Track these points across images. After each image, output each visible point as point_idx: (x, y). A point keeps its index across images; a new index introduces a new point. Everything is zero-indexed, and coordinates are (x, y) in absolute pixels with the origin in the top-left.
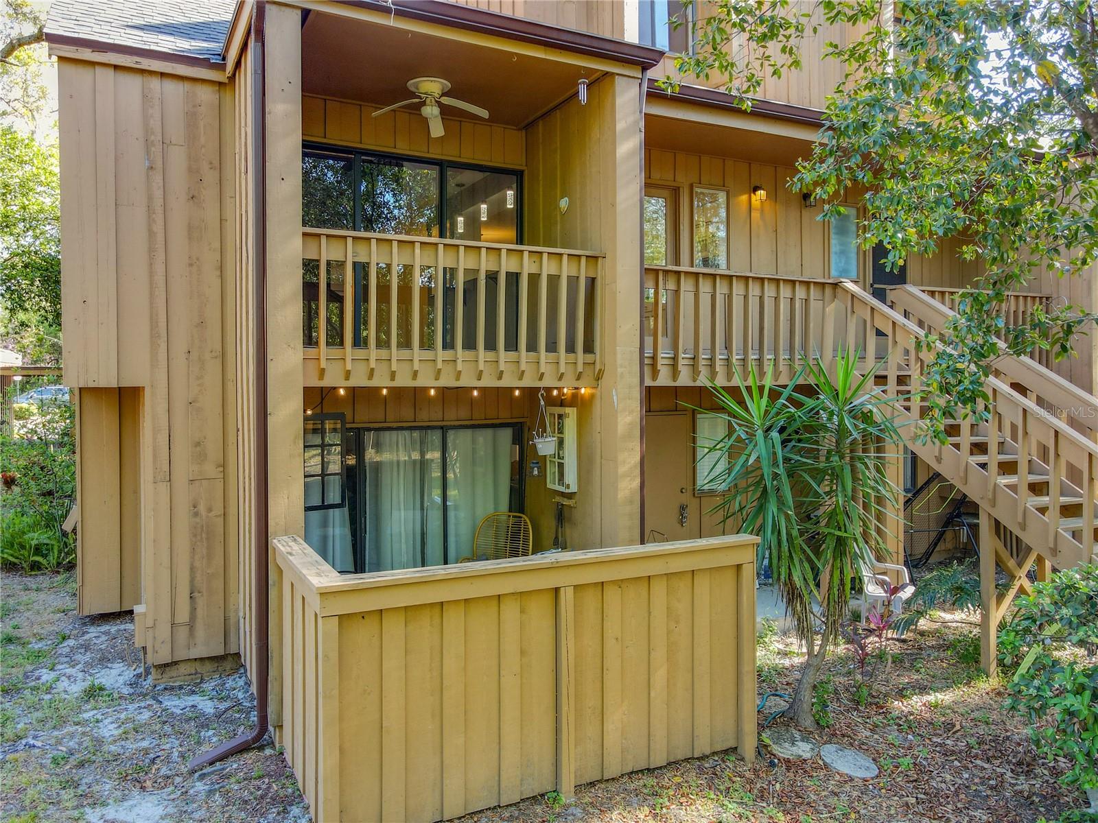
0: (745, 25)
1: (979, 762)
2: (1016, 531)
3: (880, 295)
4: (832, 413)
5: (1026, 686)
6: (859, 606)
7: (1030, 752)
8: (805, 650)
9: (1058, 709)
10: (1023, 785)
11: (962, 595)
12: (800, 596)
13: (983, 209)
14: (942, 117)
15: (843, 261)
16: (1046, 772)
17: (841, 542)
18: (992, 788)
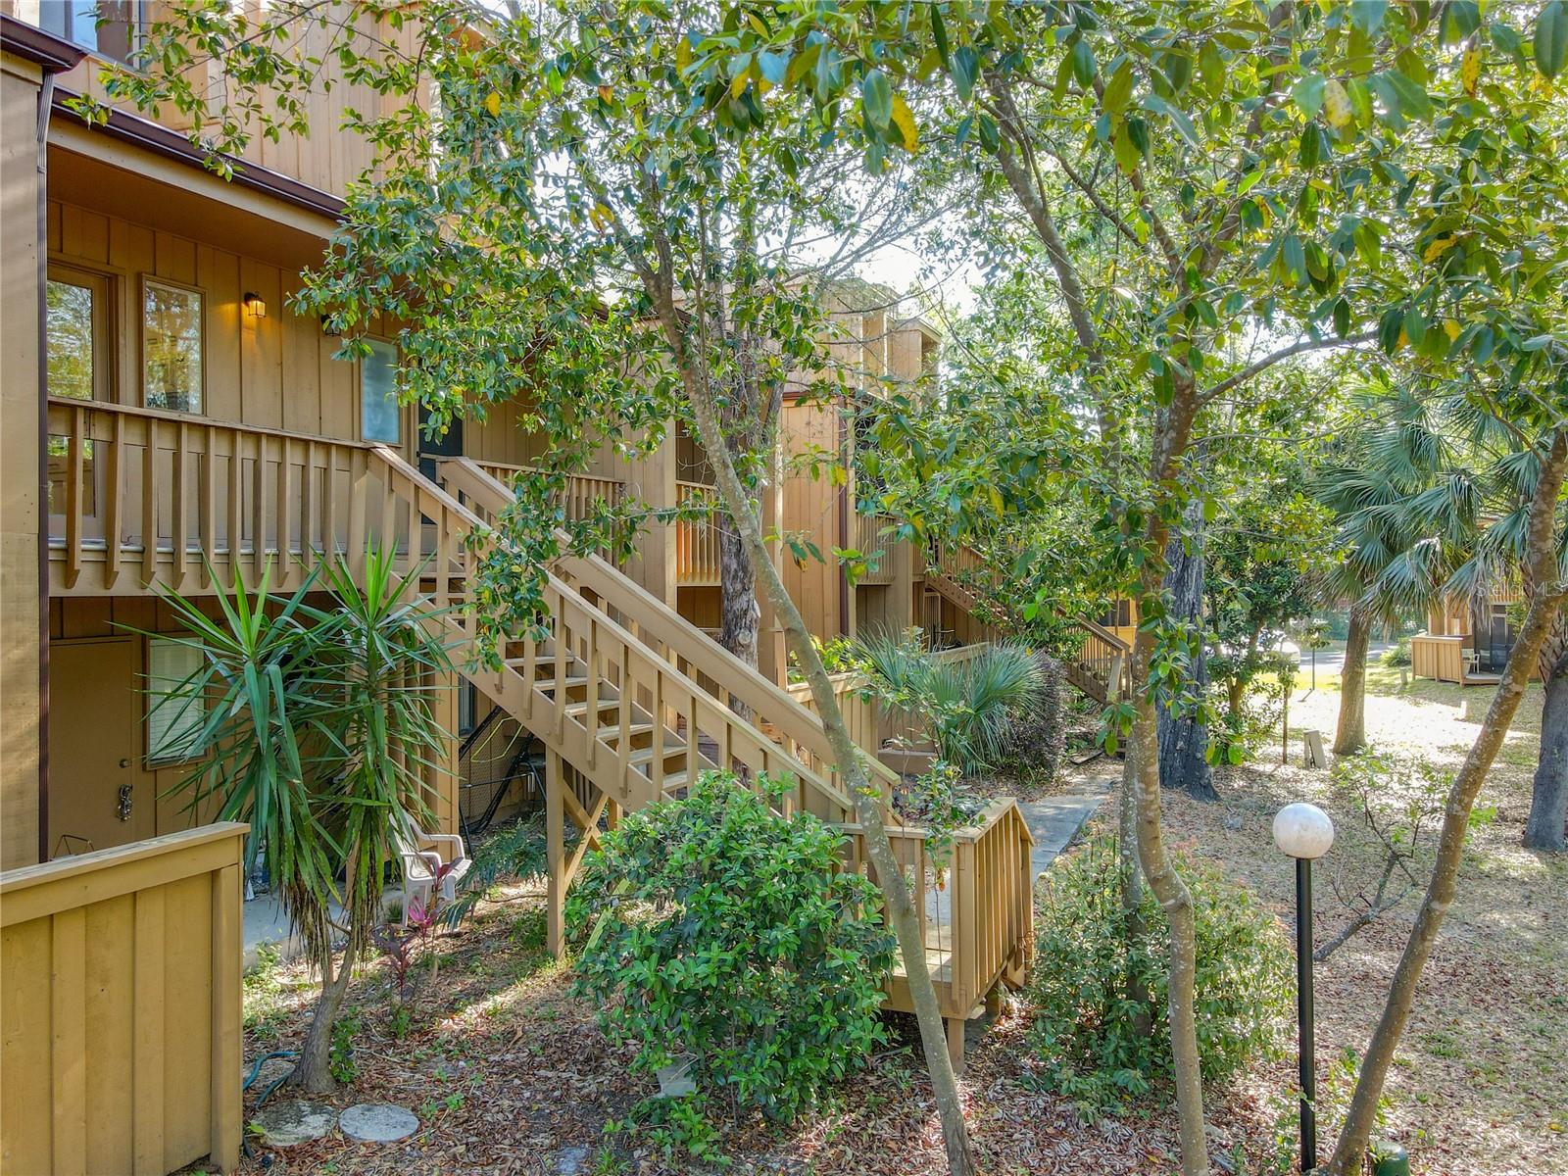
0: (220, 50)
1: (542, 1072)
2: (584, 771)
3: (428, 469)
4: (359, 633)
5: (594, 961)
6: (400, 899)
7: (598, 1042)
8: (319, 979)
9: (625, 983)
10: (591, 1086)
11: (528, 861)
12: (313, 902)
13: (545, 370)
14: (496, 245)
15: (380, 416)
16: (615, 1062)
17: (371, 814)
18: (557, 1101)
